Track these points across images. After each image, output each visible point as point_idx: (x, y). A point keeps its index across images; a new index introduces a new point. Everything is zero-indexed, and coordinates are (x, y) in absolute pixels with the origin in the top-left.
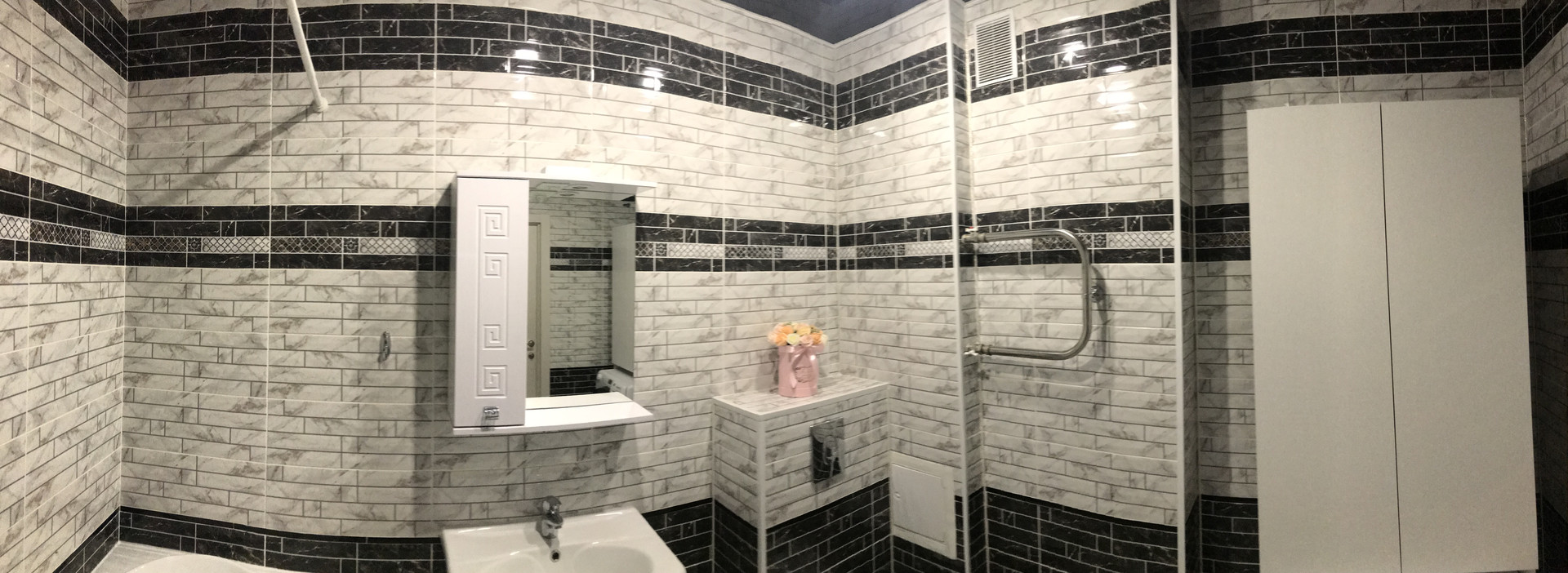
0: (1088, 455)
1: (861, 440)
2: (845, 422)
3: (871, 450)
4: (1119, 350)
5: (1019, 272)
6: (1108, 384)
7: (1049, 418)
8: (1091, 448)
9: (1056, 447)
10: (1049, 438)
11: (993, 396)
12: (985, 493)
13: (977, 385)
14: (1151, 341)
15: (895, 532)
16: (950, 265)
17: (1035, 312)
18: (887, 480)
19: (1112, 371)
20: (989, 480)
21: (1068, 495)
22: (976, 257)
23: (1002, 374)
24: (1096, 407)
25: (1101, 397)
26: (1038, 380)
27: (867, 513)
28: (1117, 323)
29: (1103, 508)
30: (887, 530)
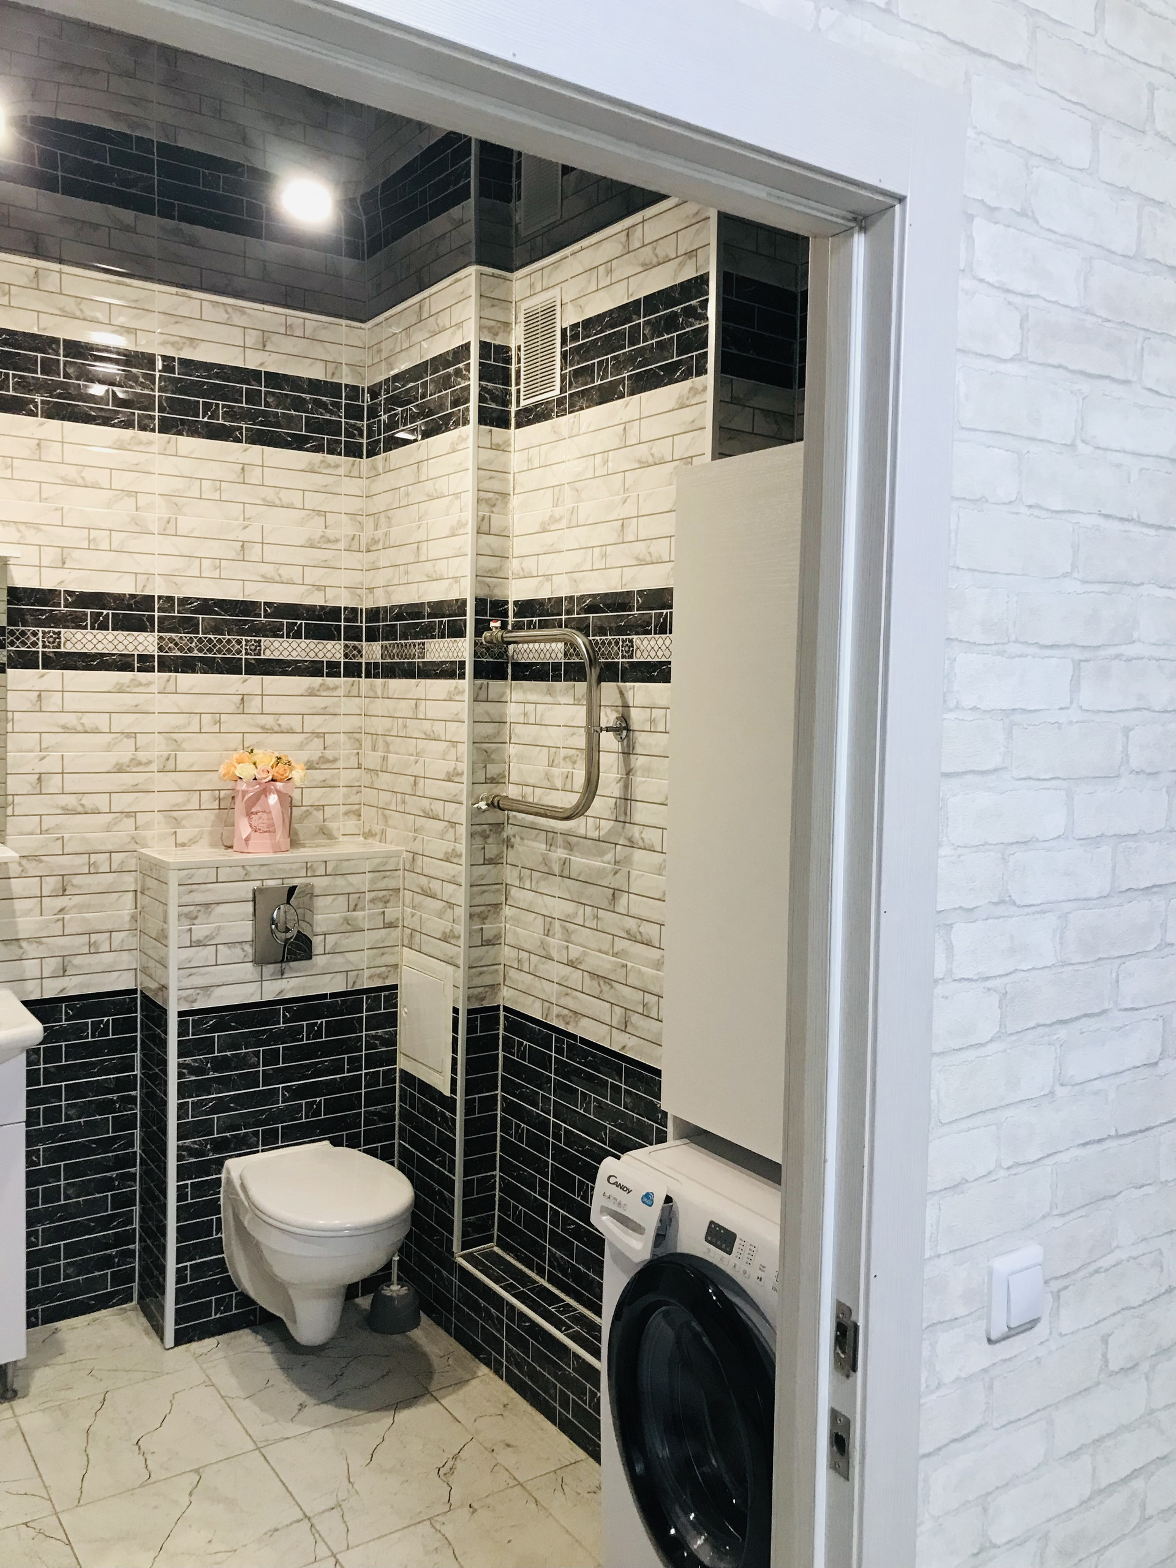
0: (603, 963)
1: (347, 921)
2: (317, 891)
3: (367, 939)
4: (641, 813)
5: (549, 693)
6: (627, 860)
7: (570, 907)
8: (607, 953)
9: (575, 952)
10: (568, 936)
11: (515, 872)
12: (502, 1013)
13: (500, 856)
15: (402, 1063)
16: (462, 676)
17: (563, 752)
18: (395, 987)
19: (632, 844)
20: (507, 997)
21: (585, 1022)
22: (510, 665)
23: (526, 841)
24: (615, 893)
25: (618, 882)
26: (560, 853)
27: (353, 1026)
28: (639, 773)
29: (616, 1042)
30: (392, 1058)
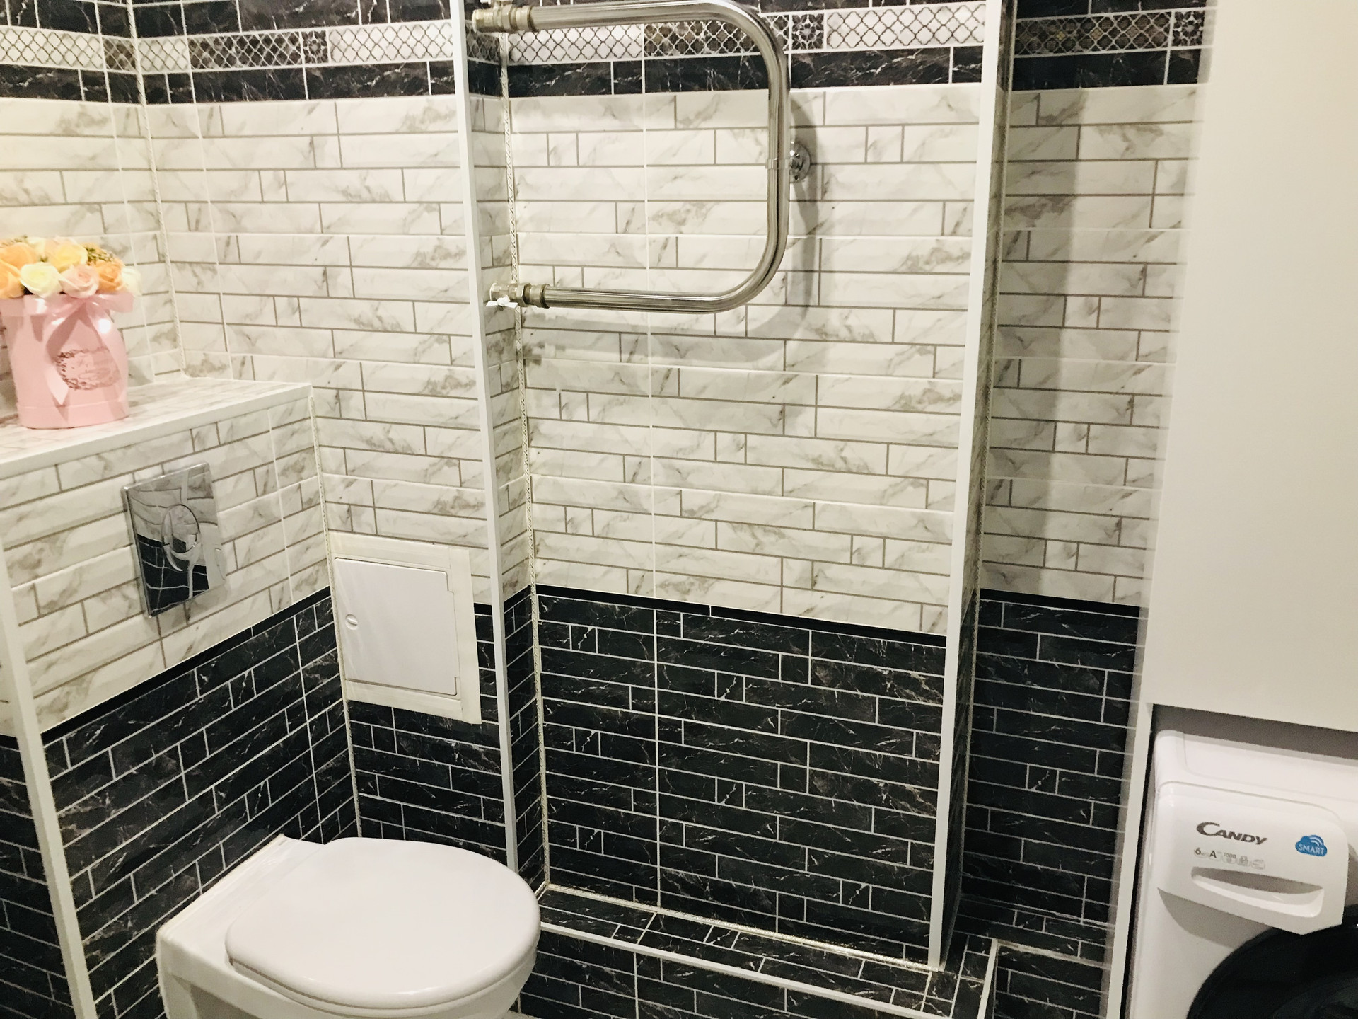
0: (766, 508)
1: (258, 511)
2: (214, 473)
3: (284, 532)
4: (838, 289)
5: (612, 112)
6: (817, 361)
7: (684, 439)
8: (770, 494)
9: (694, 498)
10: (681, 479)
11: (549, 400)
12: (535, 597)
13: (515, 378)
14: (913, 267)
15: (351, 692)
16: (447, 88)
17: (650, 209)
18: (327, 592)
19: (823, 336)
20: (544, 572)
22: (504, 71)
23: (569, 352)
24: (784, 411)
25: (797, 391)
26: (654, 362)
27: (286, 665)
28: (838, 229)
30: (338, 693)
